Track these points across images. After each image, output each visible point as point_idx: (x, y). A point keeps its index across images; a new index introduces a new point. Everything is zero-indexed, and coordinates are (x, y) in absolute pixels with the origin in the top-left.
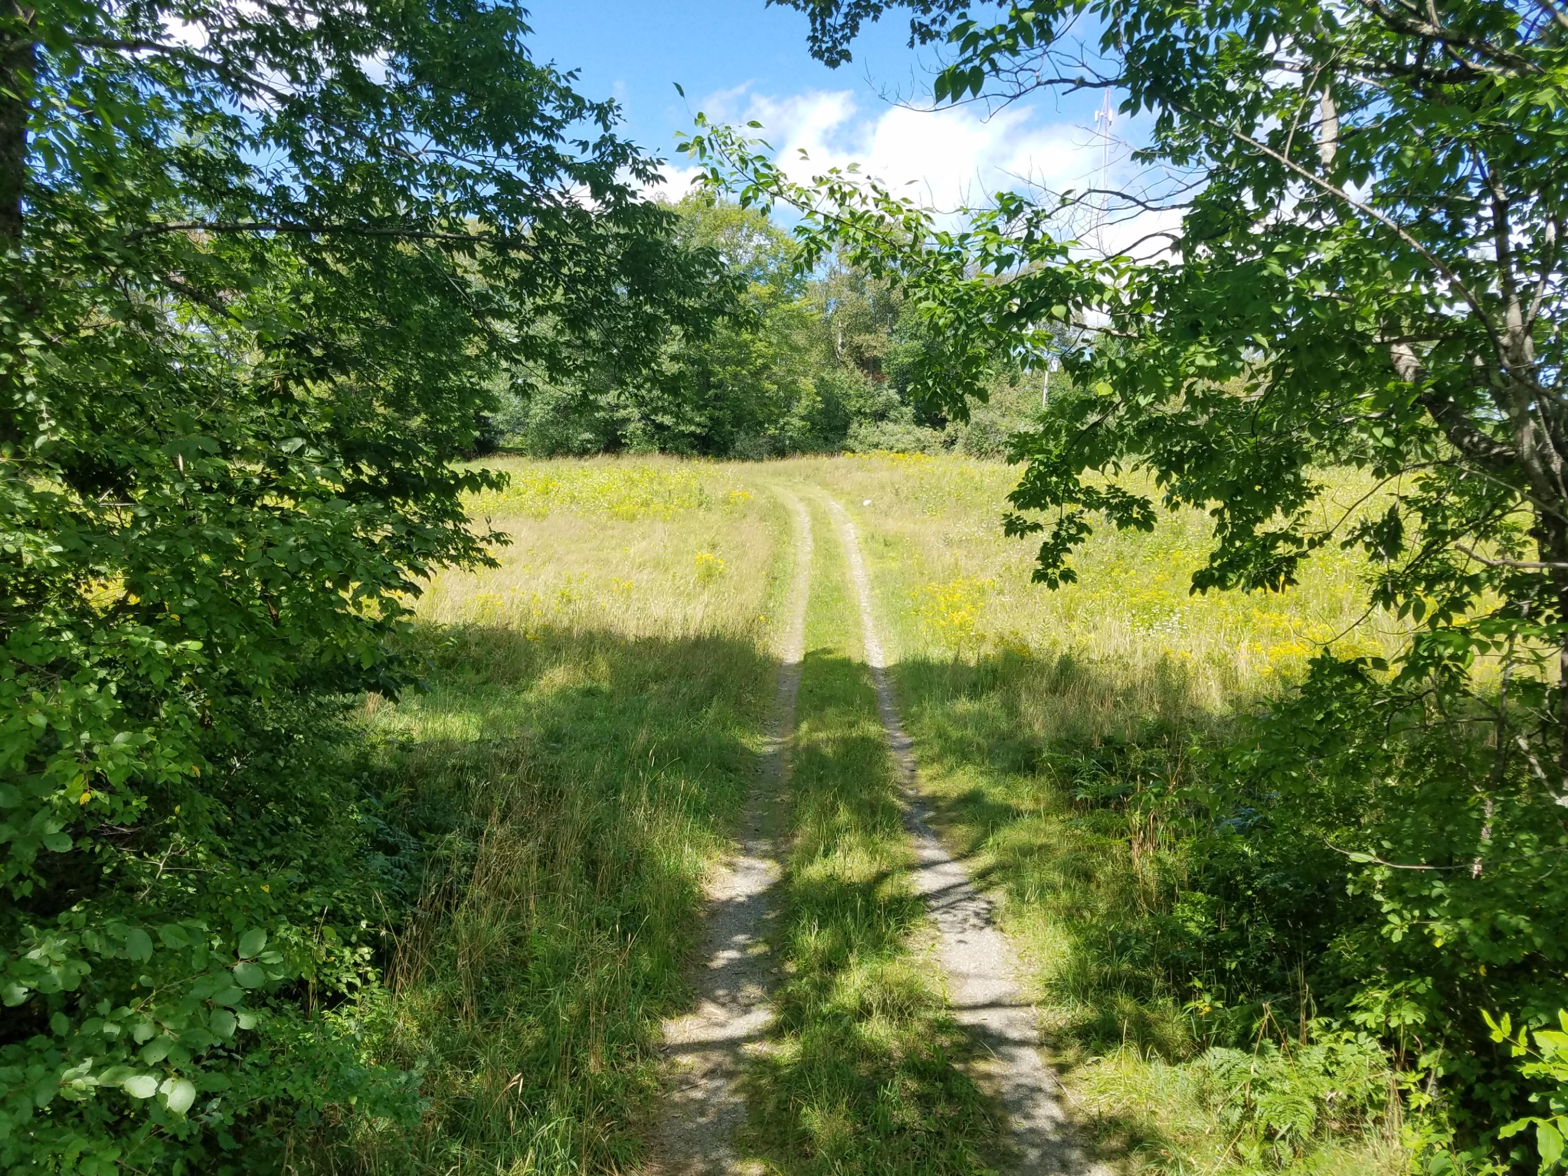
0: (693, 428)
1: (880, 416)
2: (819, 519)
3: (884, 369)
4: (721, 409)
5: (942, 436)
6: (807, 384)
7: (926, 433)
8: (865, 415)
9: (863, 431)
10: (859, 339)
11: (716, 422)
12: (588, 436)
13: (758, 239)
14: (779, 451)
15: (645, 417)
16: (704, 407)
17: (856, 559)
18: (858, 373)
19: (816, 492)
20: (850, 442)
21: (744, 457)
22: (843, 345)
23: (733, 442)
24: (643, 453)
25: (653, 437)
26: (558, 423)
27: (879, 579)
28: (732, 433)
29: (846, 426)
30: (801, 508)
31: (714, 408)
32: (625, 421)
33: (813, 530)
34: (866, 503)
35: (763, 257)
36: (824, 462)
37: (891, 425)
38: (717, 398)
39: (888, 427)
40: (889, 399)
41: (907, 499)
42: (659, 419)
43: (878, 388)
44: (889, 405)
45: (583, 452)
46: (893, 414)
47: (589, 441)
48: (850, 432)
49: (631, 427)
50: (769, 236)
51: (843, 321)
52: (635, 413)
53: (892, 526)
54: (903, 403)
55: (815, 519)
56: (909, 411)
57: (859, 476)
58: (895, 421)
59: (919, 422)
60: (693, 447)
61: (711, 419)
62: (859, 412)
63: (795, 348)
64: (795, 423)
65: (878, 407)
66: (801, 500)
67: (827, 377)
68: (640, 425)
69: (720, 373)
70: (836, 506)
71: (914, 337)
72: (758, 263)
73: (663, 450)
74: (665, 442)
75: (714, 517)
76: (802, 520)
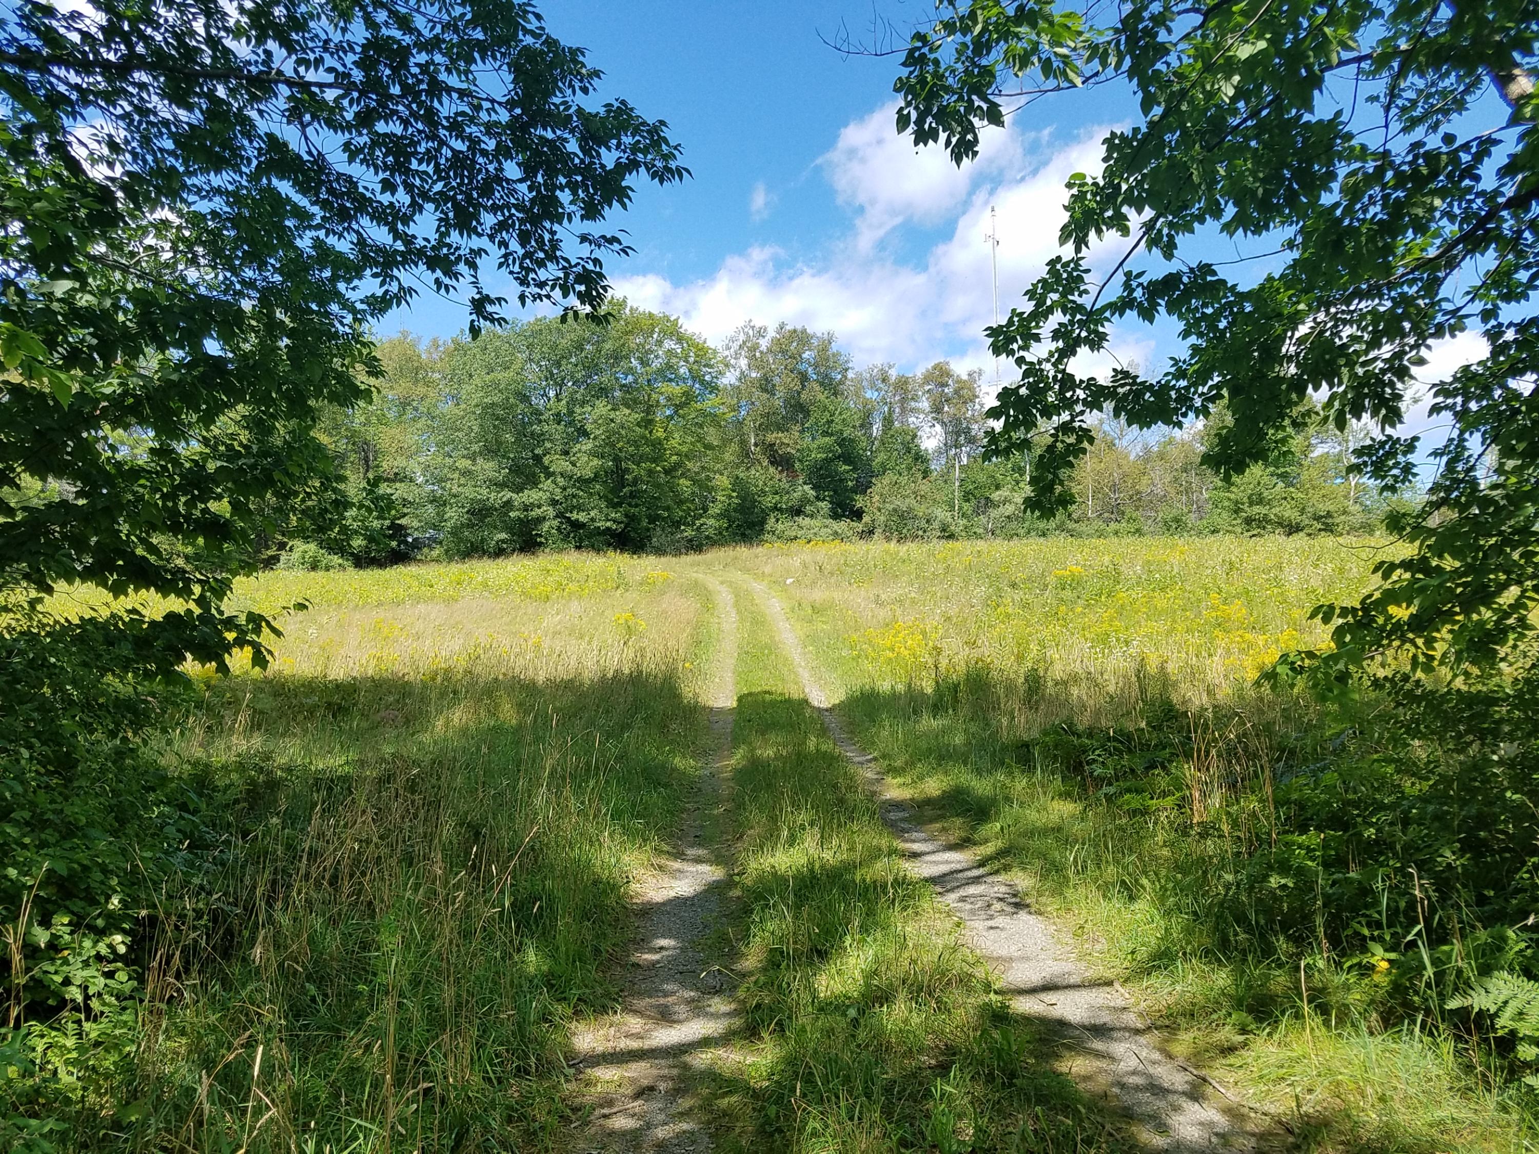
0: (608, 524)
1: (797, 511)
2: (741, 597)
3: (797, 465)
4: (637, 506)
5: (859, 527)
6: (722, 481)
7: (842, 526)
8: (781, 510)
9: (780, 526)
10: (771, 437)
11: (631, 519)
12: (503, 536)
13: (669, 344)
14: (696, 546)
15: (560, 515)
16: (620, 504)
17: (784, 625)
18: (772, 469)
19: (737, 576)
20: (767, 536)
21: (660, 551)
22: (756, 445)
23: (649, 538)
24: (561, 551)
25: (568, 535)
26: (473, 525)
27: (812, 639)
28: (648, 530)
29: (763, 522)
30: (723, 589)
31: (630, 505)
32: (541, 520)
33: (737, 604)
34: (789, 581)
35: (674, 360)
36: (743, 551)
37: (808, 520)
38: (632, 495)
39: (806, 522)
40: (805, 493)
41: (832, 574)
42: (574, 516)
43: (793, 484)
44: (805, 501)
45: (499, 553)
46: (808, 509)
47: (503, 541)
48: (768, 527)
49: (546, 526)
50: (680, 340)
51: (755, 421)
52: (551, 512)
53: (819, 595)
54: (818, 498)
55: (737, 596)
56: (825, 506)
57: (779, 561)
58: (812, 516)
59: (836, 516)
60: (609, 545)
61: (626, 516)
62: (775, 508)
63: (709, 447)
64: (711, 523)
65: (794, 503)
66: (722, 583)
67: (741, 475)
68: (556, 523)
69: (635, 470)
70: (758, 587)
71: (826, 434)
72: (669, 366)
73: (578, 548)
74: (581, 540)
75: (632, 595)
76: (724, 597)
